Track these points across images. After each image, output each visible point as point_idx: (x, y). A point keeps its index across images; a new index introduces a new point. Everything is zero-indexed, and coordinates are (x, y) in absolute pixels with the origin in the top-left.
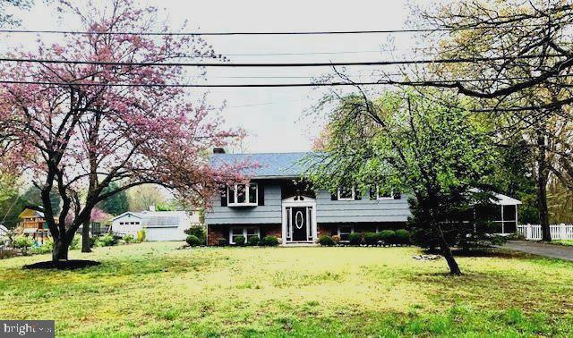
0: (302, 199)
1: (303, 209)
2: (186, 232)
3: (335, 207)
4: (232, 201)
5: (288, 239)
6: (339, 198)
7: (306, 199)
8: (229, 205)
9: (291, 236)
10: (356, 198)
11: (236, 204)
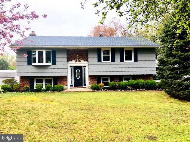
0: (80, 61)
1: (80, 68)
2: (4, 82)
3: (100, 66)
4: (35, 62)
5: (71, 86)
6: (102, 61)
7: (82, 61)
8: (33, 64)
9: (73, 84)
10: (112, 61)
11: (37, 63)
